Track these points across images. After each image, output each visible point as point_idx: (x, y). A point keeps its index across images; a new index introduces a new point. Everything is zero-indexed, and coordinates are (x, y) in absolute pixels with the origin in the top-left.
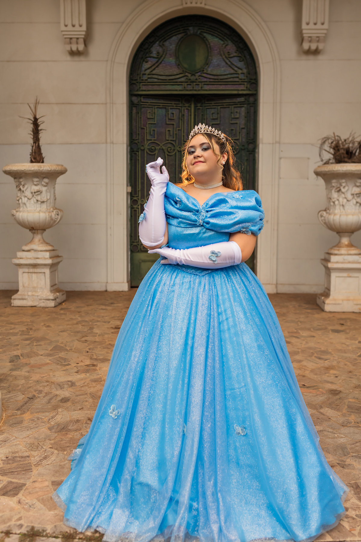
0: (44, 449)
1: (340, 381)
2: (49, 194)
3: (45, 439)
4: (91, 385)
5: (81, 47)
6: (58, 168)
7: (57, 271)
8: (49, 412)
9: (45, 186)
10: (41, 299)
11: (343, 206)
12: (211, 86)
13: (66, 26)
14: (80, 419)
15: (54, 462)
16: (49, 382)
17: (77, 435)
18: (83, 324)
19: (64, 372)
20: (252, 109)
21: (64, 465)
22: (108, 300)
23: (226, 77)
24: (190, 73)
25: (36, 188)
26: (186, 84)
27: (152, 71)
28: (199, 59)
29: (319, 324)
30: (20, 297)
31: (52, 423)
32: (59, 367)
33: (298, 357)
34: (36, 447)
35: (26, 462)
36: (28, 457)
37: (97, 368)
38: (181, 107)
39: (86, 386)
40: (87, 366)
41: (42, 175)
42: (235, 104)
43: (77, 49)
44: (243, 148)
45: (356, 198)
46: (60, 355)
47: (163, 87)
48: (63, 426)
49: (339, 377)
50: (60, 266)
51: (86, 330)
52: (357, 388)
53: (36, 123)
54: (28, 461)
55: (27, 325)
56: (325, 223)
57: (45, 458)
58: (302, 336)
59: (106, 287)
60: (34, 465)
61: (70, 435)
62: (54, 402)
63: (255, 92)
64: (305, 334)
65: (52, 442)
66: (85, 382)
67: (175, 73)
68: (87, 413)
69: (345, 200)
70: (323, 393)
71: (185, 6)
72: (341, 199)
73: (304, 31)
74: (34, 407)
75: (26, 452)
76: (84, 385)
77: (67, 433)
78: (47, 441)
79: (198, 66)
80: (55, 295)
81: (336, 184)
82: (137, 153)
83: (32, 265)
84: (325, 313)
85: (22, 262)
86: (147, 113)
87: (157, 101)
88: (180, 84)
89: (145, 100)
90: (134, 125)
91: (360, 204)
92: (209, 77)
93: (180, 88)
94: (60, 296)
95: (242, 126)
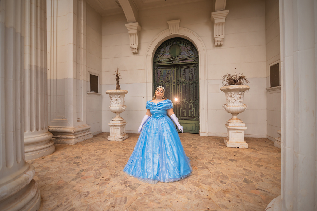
2: (121, 100)
5: (136, 51)
6: (125, 91)
7: (125, 128)
9: (119, 98)
10: (117, 138)
11: (233, 103)
12: (182, 61)
13: (131, 45)
20: (197, 68)
23: (187, 58)
24: (174, 57)
25: (116, 98)
26: (173, 61)
27: (161, 58)
28: (177, 52)
29: (224, 155)
30: (110, 137)
32: (93, 179)
38: (172, 69)
40: (106, 179)
41: (118, 94)
42: (191, 67)
44: (194, 82)
45: (239, 99)
47: (165, 63)
50: (126, 125)
53: (117, 76)
56: (226, 110)
58: (215, 163)
63: (198, 62)
64: (216, 161)
67: (169, 58)
69: (234, 100)
71: (171, 34)
72: (232, 100)
73: (215, 38)
79: (177, 55)
80: (123, 137)
81: (230, 94)
83: (114, 126)
84: (227, 148)
85: (111, 124)
86: (160, 72)
87: (163, 68)
88: (171, 61)
89: (159, 68)
90: (155, 76)
91: (241, 102)
92: (181, 58)
93: (171, 62)
94: (125, 137)
95: (193, 75)
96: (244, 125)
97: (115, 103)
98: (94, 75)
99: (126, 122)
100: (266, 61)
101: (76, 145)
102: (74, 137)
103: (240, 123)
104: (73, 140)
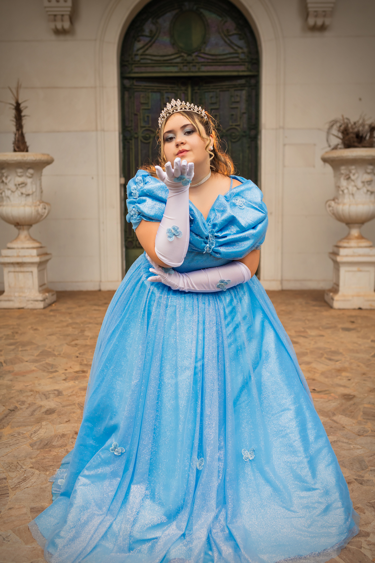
0: (24, 470)
1: (354, 384)
2: (34, 186)
3: (26, 457)
4: (80, 394)
5: (67, 25)
6: (44, 158)
7: (45, 270)
8: (32, 425)
9: (30, 177)
10: (28, 301)
12: (209, 67)
13: (50, 1)
14: (66, 433)
15: (35, 484)
16: (33, 391)
17: (61, 451)
18: (74, 326)
19: (51, 380)
20: (254, 91)
21: (46, 488)
22: (101, 300)
23: (226, 57)
24: (186, 53)
25: (20, 180)
26: (182, 65)
27: (144, 51)
28: (196, 38)
29: (328, 322)
30: (6, 298)
31: (35, 439)
32: (45, 374)
33: (306, 359)
34: (14, 467)
35: (2, 485)
36: (5, 479)
37: (87, 375)
39: (74, 395)
40: (77, 372)
41: (26, 166)
42: (235, 86)
43: (63, 27)
44: (244, 134)
45: (366, 186)
46: (47, 361)
47: (157, 69)
48: (46, 442)
49: (352, 380)
50: (49, 264)
51: (76, 333)
52: (373, 392)
53: (18, 109)
54: (5, 483)
55: (13, 328)
56: (334, 214)
57: (24, 480)
58: (311, 336)
59: (100, 286)
60: (12, 489)
61: (54, 453)
62: (38, 414)
64: (313, 333)
65: (33, 460)
66: (73, 391)
67: (170, 53)
68: (74, 427)
69: (355, 189)
70: (335, 398)
72: (350, 188)
73: (309, 5)
74: (15, 420)
75: (3, 473)
76: (71, 394)
77: (50, 450)
78: (28, 460)
79: (195, 45)
80: (44, 296)
81: (345, 171)
82: (130, 141)
83: (18, 263)
84: (334, 310)
85: (7, 260)
88: (176, 65)
89: (138, 83)
90: (127, 111)
91: (372, 193)
92: (207, 56)
93: (176, 69)
94: (49, 297)
95: (243, 111)
103: (366, 247)
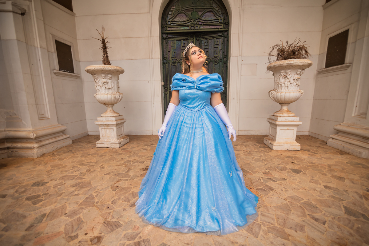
2: (113, 84)
7: (122, 127)
9: (110, 79)
10: (112, 144)
11: (287, 86)
12: (204, 27)
20: (226, 39)
22: (151, 142)
23: (212, 21)
24: (193, 20)
25: (104, 80)
26: (191, 26)
27: (173, 20)
29: (278, 163)
30: (101, 143)
38: (189, 40)
41: (106, 72)
42: (217, 36)
44: (221, 60)
45: (296, 82)
47: (179, 28)
50: (125, 124)
53: (104, 43)
59: (153, 133)
63: (228, 29)
67: (185, 20)
69: (289, 83)
72: (286, 83)
80: (120, 141)
81: (283, 73)
82: (166, 65)
83: (106, 125)
84: (274, 151)
85: (100, 123)
86: (171, 43)
87: (176, 37)
88: (188, 26)
89: (170, 36)
90: (165, 50)
91: (298, 85)
92: (203, 21)
93: (188, 28)
94: (124, 141)
95: (220, 49)
96: (298, 119)
97: (103, 88)
98: (63, 42)
99: (123, 119)
100: (322, 31)
101: (42, 159)
102: (36, 145)
103: (292, 116)
104: (35, 150)
